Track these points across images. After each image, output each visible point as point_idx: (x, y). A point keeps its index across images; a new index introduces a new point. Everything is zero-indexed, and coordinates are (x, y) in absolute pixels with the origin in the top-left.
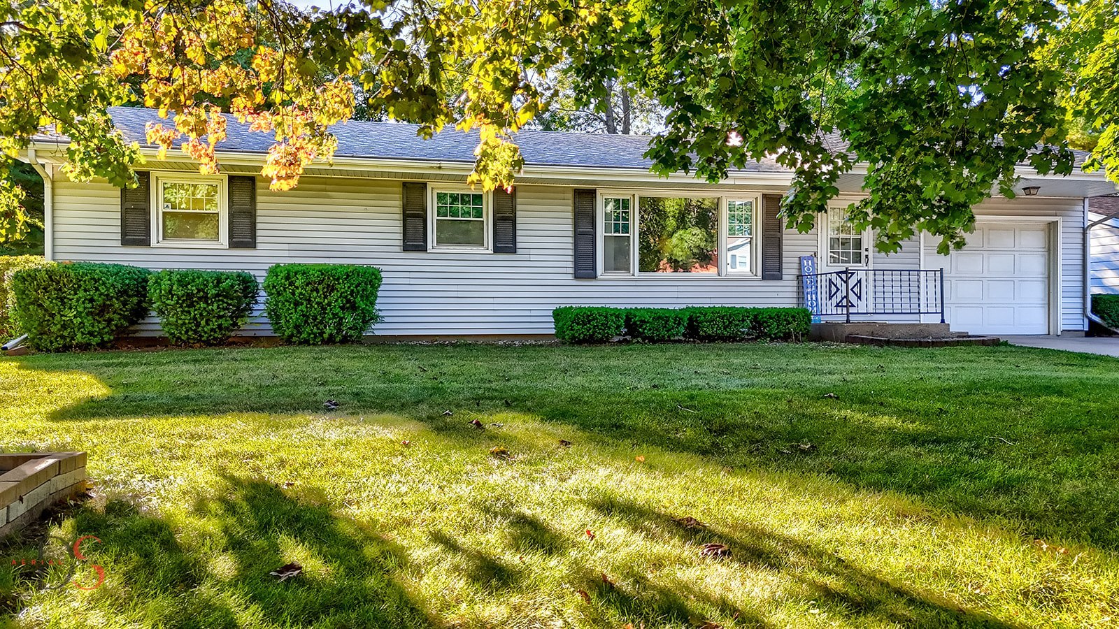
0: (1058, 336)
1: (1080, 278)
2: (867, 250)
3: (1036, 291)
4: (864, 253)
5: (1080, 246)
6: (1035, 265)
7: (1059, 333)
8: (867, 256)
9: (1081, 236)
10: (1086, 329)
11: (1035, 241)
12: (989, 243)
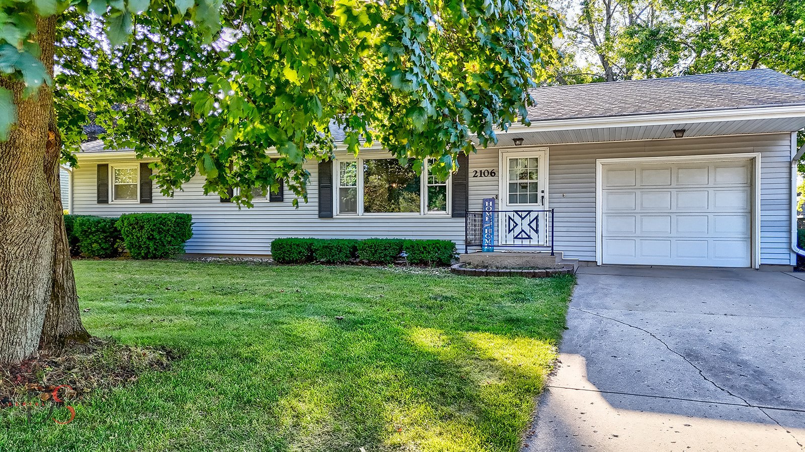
0: (757, 269)
1: (785, 213)
2: (543, 192)
3: (737, 225)
4: (540, 195)
5: (786, 181)
6: (734, 200)
7: (757, 267)
8: (543, 197)
9: (787, 170)
10: (794, 262)
11: (736, 177)
12: (678, 181)
